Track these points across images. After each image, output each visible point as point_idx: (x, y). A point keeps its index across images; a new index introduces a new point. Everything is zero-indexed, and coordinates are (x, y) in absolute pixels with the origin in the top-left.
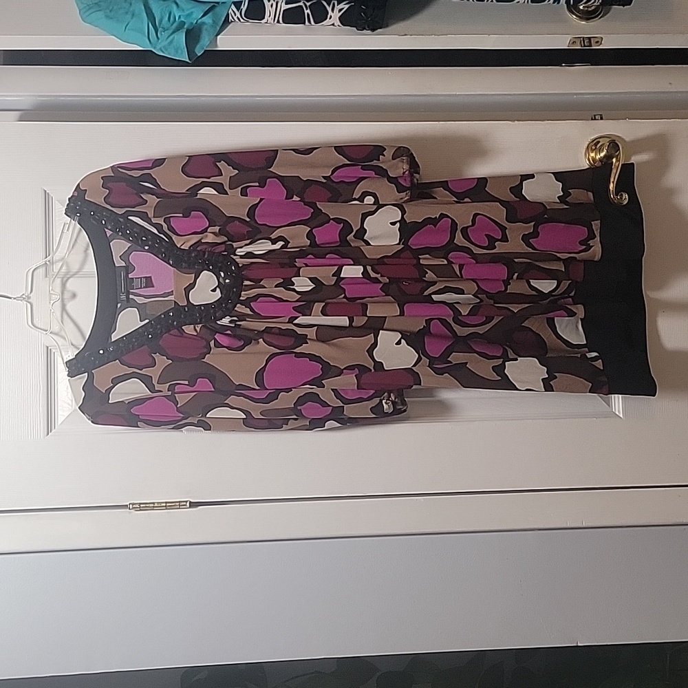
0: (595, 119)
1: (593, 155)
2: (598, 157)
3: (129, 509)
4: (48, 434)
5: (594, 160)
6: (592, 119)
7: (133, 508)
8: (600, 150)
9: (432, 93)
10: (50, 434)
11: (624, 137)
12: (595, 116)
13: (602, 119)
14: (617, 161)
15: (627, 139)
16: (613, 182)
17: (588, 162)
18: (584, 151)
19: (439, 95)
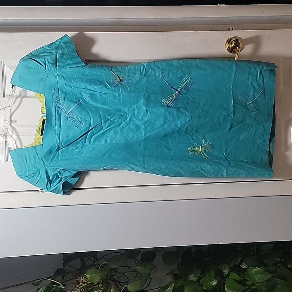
0: (230, 30)
1: (228, 45)
2: (231, 46)
3: (40, 192)
4: (6, 162)
5: (229, 48)
6: (229, 30)
7: (42, 191)
8: (232, 44)
9: (163, 17)
10: (7, 162)
11: (241, 38)
12: (230, 28)
13: (233, 30)
14: (238, 48)
15: (243, 38)
16: (237, 57)
17: (226, 48)
18: (225, 44)
19: (165, 18)
